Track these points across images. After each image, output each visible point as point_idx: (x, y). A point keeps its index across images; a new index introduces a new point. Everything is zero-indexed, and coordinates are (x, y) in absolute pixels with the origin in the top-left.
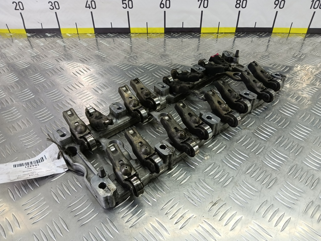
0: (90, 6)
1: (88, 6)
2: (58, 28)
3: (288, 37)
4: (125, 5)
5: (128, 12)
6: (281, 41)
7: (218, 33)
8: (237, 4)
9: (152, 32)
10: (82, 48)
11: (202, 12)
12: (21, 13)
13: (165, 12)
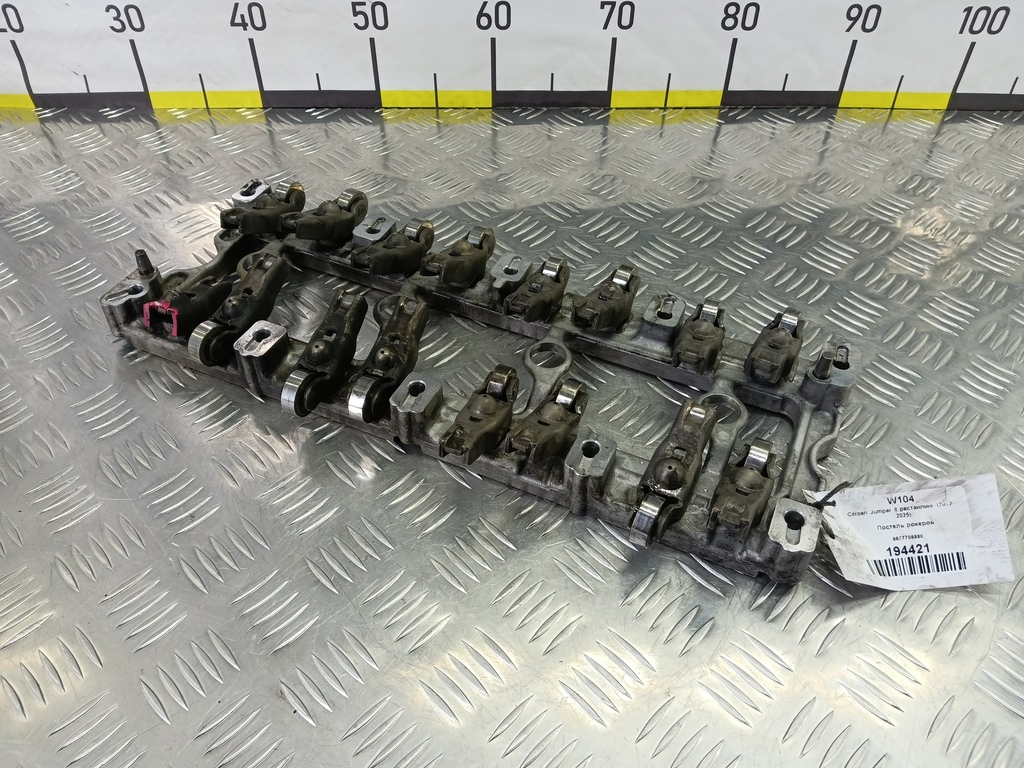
0: (247, 20)
1: (238, 20)
2: (142, 90)
3: (886, 123)
4: (361, 17)
5: (372, 41)
6: (865, 139)
7: (665, 108)
8: (728, 16)
9: (452, 103)
10: (223, 163)
11: (614, 41)
12: (13, 43)
13: (493, 41)
